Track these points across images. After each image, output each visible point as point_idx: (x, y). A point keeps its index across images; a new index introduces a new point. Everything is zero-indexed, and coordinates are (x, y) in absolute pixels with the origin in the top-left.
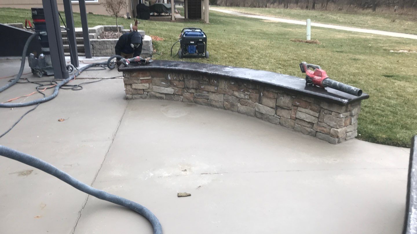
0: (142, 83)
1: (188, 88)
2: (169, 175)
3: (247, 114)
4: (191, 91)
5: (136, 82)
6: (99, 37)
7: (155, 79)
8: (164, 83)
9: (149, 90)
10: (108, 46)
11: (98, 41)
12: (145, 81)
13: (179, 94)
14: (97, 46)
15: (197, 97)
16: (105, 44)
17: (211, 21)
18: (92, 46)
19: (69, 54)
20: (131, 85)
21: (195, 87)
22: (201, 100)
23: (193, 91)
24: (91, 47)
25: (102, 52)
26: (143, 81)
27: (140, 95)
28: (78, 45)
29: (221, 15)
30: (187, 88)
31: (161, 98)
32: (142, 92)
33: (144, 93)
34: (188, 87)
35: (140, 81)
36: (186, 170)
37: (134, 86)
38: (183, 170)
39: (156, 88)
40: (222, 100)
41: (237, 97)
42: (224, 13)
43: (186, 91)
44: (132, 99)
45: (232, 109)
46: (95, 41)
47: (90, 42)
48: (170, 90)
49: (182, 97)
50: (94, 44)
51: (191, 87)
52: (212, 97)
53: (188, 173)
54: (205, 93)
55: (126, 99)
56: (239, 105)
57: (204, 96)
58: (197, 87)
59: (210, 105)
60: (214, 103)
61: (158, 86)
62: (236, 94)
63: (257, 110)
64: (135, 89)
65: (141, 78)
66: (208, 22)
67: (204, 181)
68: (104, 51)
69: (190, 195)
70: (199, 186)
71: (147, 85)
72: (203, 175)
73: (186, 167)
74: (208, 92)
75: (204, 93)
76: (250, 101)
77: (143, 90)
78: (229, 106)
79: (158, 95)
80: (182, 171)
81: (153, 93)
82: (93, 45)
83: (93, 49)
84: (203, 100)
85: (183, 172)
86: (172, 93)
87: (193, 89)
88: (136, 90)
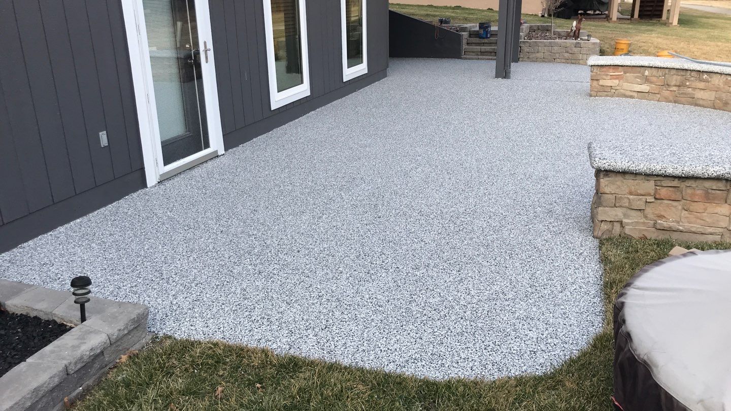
0: (611, 79)
4: (671, 89)
5: (604, 77)
7: (628, 74)
8: (639, 80)
9: (618, 88)
10: (540, 48)
12: (615, 77)
13: (656, 92)
15: (678, 96)
16: (536, 46)
20: (597, 80)
21: (678, 84)
22: (683, 100)
23: (675, 88)
26: (613, 77)
27: (606, 93)
30: (668, 85)
31: (631, 96)
32: (609, 89)
33: (612, 90)
34: (669, 84)
35: (609, 77)
37: (602, 82)
39: (626, 85)
40: (713, 98)
43: (665, 89)
44: (596, 96)
45: (725, 108)
48: (645, 88)
49: (659, 96)
51: (673, 83)
52: (700, 94)
54: (690, 91)
55: (590, 95)
57: (689, 94)
58: (681, 84)
59: (695, 104)
60: (701, 102)
61: (629, 83)
64: (602, 86)
65: (611, 74)
71: (617, 82)
74: (694, 89)
77: (611, 86)
78: (721, 105)
79: (627, 93)
81: (622, 91)
83: (520, 52)
84: (687, 99)
86: (647, 91)
87: (676, 86)
88: (603, 87)
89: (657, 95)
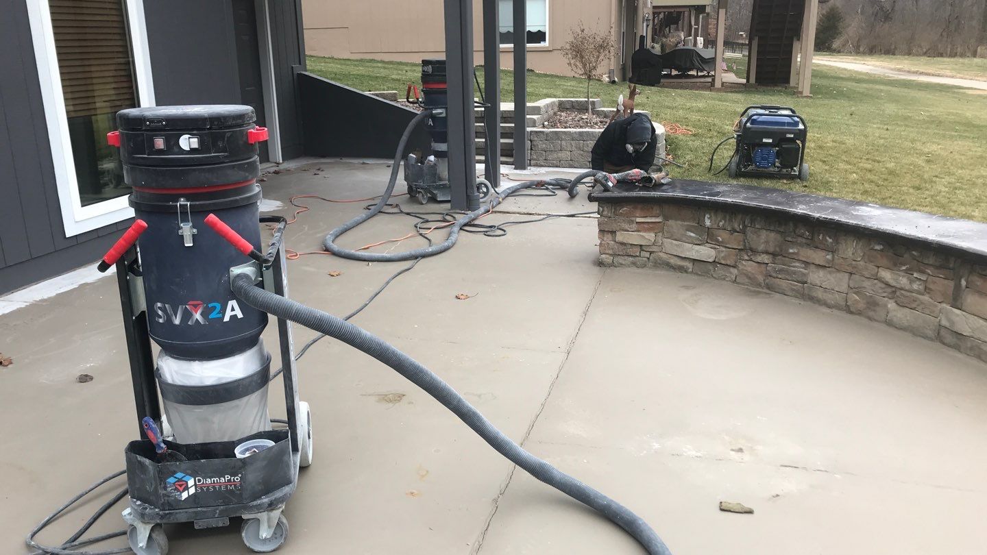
0: (638, 231)
1: (754, 251)
2: (699, 454)
3: (914, 331)
4: (759, 259)
5: (626, 226)
6: (546, 123)
7: (671, 222)
8: (692, 235)
9: (654, 249)
10: (564, 143)
11: (543, 132)
12: (646, 226)
13: (729, 263)
14: (541, 145)
15: (774, 275)
16: (558, 139)
17: (816, 91)
18: (529, 142)
19: (483, 158)
20: (613, 233)
21: (771, 250)
22: (784, 284)
23: (765, 258)
24: (528, 144)
25: (550, 157)
26: (642, 227)
27: (631, 259)
28: (502, 141)
29: (841, 76)
30: (751, 250)
31: (681, 269)
32: (636, 251)
33: (643, 254)
34: (754, 246)
35: (634, 226)
36: (741, 450)
37: (620, 237)
38: (734, 448)
39: (671, 246)
40: (844, 288)
41: (888, 285)
42: (850, 70)
43: (746, 258)
44: (612, 265)
45: (871, 314)
46: (536, 132)
47: (526, 133)
48: (705, 252)
49: (735, 271)
50: (536, 139)
51: (761, 247)
52: (816, 277)
53: (746, 457)
54: (798, 267)
55: (600, 264)
56: (891, 305)
57: (795, 273)
58: (778, 249)
59: (807, 296)
60: (820, 294)
61: (676, 240)
62: (886, 275)
63: (944, 322)
64: (622, 244)
65: (639, 220)
66: (806, 92)
67: (789, 484)
68: (555, 155)
69: (751, 512)
70: (774, 493)
71: (650, 236)
72: (788, 468)
73: (742, 443)
74: (807, 264)
75: (794, 267)
76: (926, 298)
77: (641, 246)
78: (862, 306)
79: (673, 261)
80: (732, 450)
81: (662, 254)
82: (531, 141)
83: (531, 149)
84: (791, 284)
85: (733, 453)
86: (711, 260)
87: (767, 253)
88: (624, 247)
89: (732, 270)
